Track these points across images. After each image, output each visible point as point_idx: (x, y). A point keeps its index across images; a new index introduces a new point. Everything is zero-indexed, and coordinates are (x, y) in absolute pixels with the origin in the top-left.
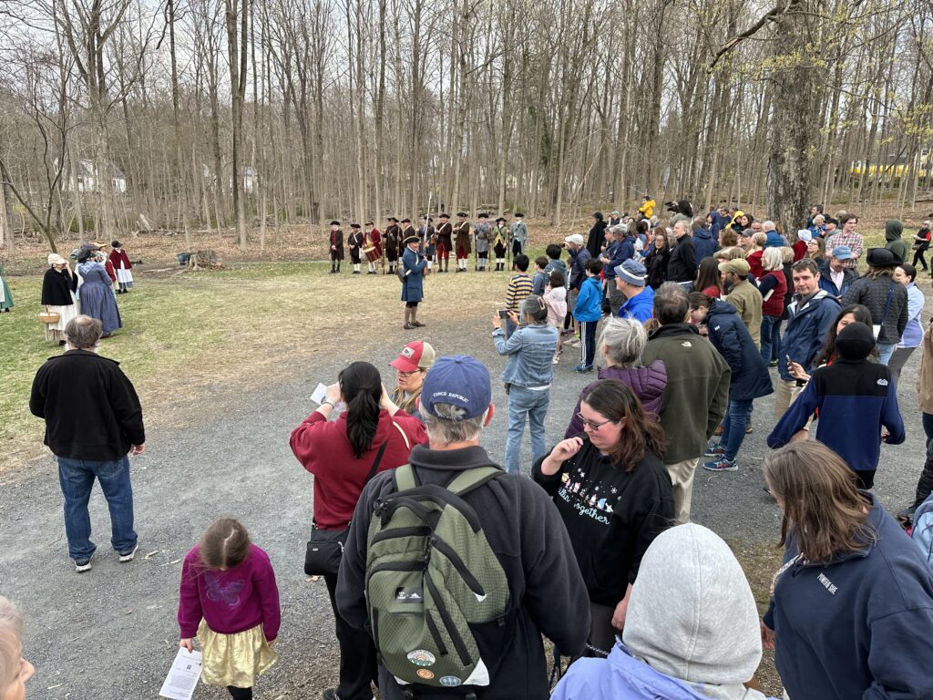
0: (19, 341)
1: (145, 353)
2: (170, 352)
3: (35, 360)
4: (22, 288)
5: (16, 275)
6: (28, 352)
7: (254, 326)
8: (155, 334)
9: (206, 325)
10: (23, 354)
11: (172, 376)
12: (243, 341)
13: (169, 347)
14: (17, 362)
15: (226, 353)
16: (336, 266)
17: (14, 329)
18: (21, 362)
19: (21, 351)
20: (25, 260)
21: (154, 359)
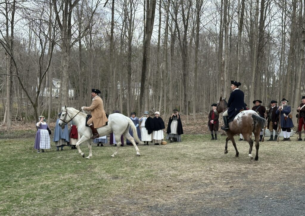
0: (13, 171)
1: (99, 180)
2: (118, 181)
3: (23, 182)
4: (14, 144)
5: (11, 138)
6: (19, 177)
7: (172, 168)
8: (104, 169)
9: (138, 166)
10: (15, 178)
11: (124, 197)
12: (169, 177)
13: (116, 178)
14: (12, 183)
15: (159, 184)
16: (214, 135)
17: (10, 164)
18: (14, 183)
19: (14, 176)
20: (16, 131)
21: (106, 184)
